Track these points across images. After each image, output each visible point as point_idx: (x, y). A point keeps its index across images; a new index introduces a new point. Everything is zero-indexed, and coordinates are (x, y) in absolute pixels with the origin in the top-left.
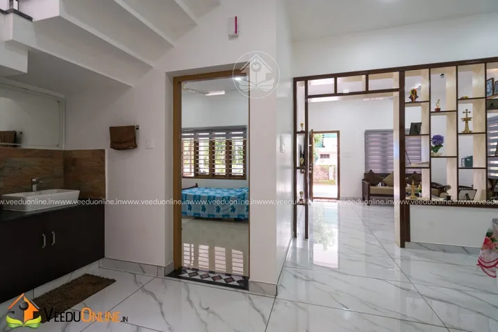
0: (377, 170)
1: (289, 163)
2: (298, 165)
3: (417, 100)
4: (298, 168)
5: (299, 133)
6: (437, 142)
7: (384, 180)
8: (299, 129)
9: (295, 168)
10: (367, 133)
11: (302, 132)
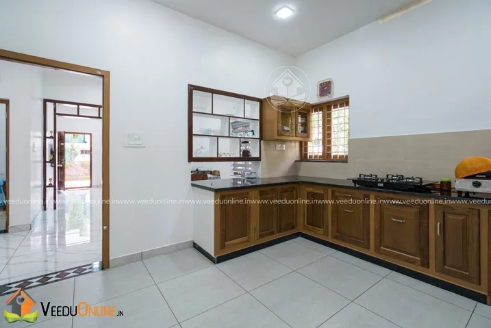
1: (40, 158)
2: (47, 160)
4: (48, 162)
5: (48, 138)
8: (48, 135)
9: (45, 162)
11: (51, 137)
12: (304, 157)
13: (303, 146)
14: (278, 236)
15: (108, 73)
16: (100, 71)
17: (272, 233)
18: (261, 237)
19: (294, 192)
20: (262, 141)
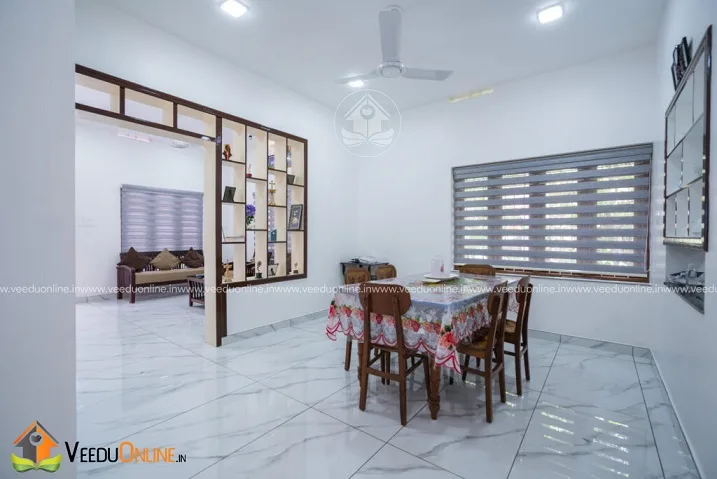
0: (141, 248)
3: (231, 159)
6: (250, 213)
7: (153, 261)
10: (125, 190)
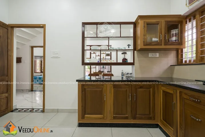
12: (180, 62)
13: (179, 53)
14: (132, 122)
15: (45, 25)
16: (42, 25)
17: (126, 118)
18: (114, 118)
19: (151, 89)
20: (135, 52)
